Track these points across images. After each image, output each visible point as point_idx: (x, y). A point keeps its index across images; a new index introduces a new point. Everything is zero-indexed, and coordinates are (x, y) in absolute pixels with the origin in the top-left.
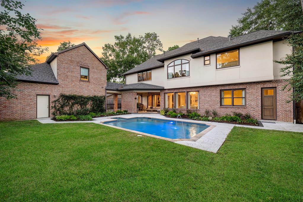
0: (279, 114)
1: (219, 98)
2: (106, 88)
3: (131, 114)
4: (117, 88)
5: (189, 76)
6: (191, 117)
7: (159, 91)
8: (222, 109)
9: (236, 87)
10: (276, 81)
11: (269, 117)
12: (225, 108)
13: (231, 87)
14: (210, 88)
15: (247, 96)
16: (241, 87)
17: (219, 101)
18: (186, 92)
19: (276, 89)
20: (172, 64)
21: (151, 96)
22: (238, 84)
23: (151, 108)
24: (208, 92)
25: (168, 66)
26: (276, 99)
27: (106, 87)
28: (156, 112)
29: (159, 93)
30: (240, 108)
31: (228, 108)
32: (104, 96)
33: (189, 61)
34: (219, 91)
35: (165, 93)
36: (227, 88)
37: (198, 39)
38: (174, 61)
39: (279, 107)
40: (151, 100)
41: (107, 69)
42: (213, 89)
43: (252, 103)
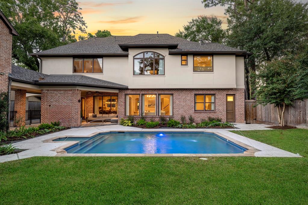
0: (237, 116)
1: (194, 102)
2: (10, 76)
3: (69, 128)
4: (35, 79)
5: (164, 75)
6: (171, 126)
7: (117, 91)
8: (197, 114)
9: (209, 92)
10: (235, 90)
11: (231, 120)
12: (199, 113)
13: (204, 92)
14: (184, 92)
15: (217, 101)
16: (212, 92)
17: (194, 106)
18: (157, 95)
19: (235, 96)
20: (141, 56)
21: (92, 98)
22: (210, 89)
23: (93, 117)
24: (183, 95)
25: (135, 57)
26: (235, 104)
27: (10, 74)
28: (109, 123)
29: (117, 94)
30: (211, 113)
31: (202, 113)
32: (4, 94)
33: (164, 57)
34: (193, 96)
35: (126, 95)
36: (201, 92)
37: (158, 32)
38: (144, 53)
39: (237, 111)
40: (92, 104)
41: (13, 35)
42: (188, 92)
43: (220, 108)
